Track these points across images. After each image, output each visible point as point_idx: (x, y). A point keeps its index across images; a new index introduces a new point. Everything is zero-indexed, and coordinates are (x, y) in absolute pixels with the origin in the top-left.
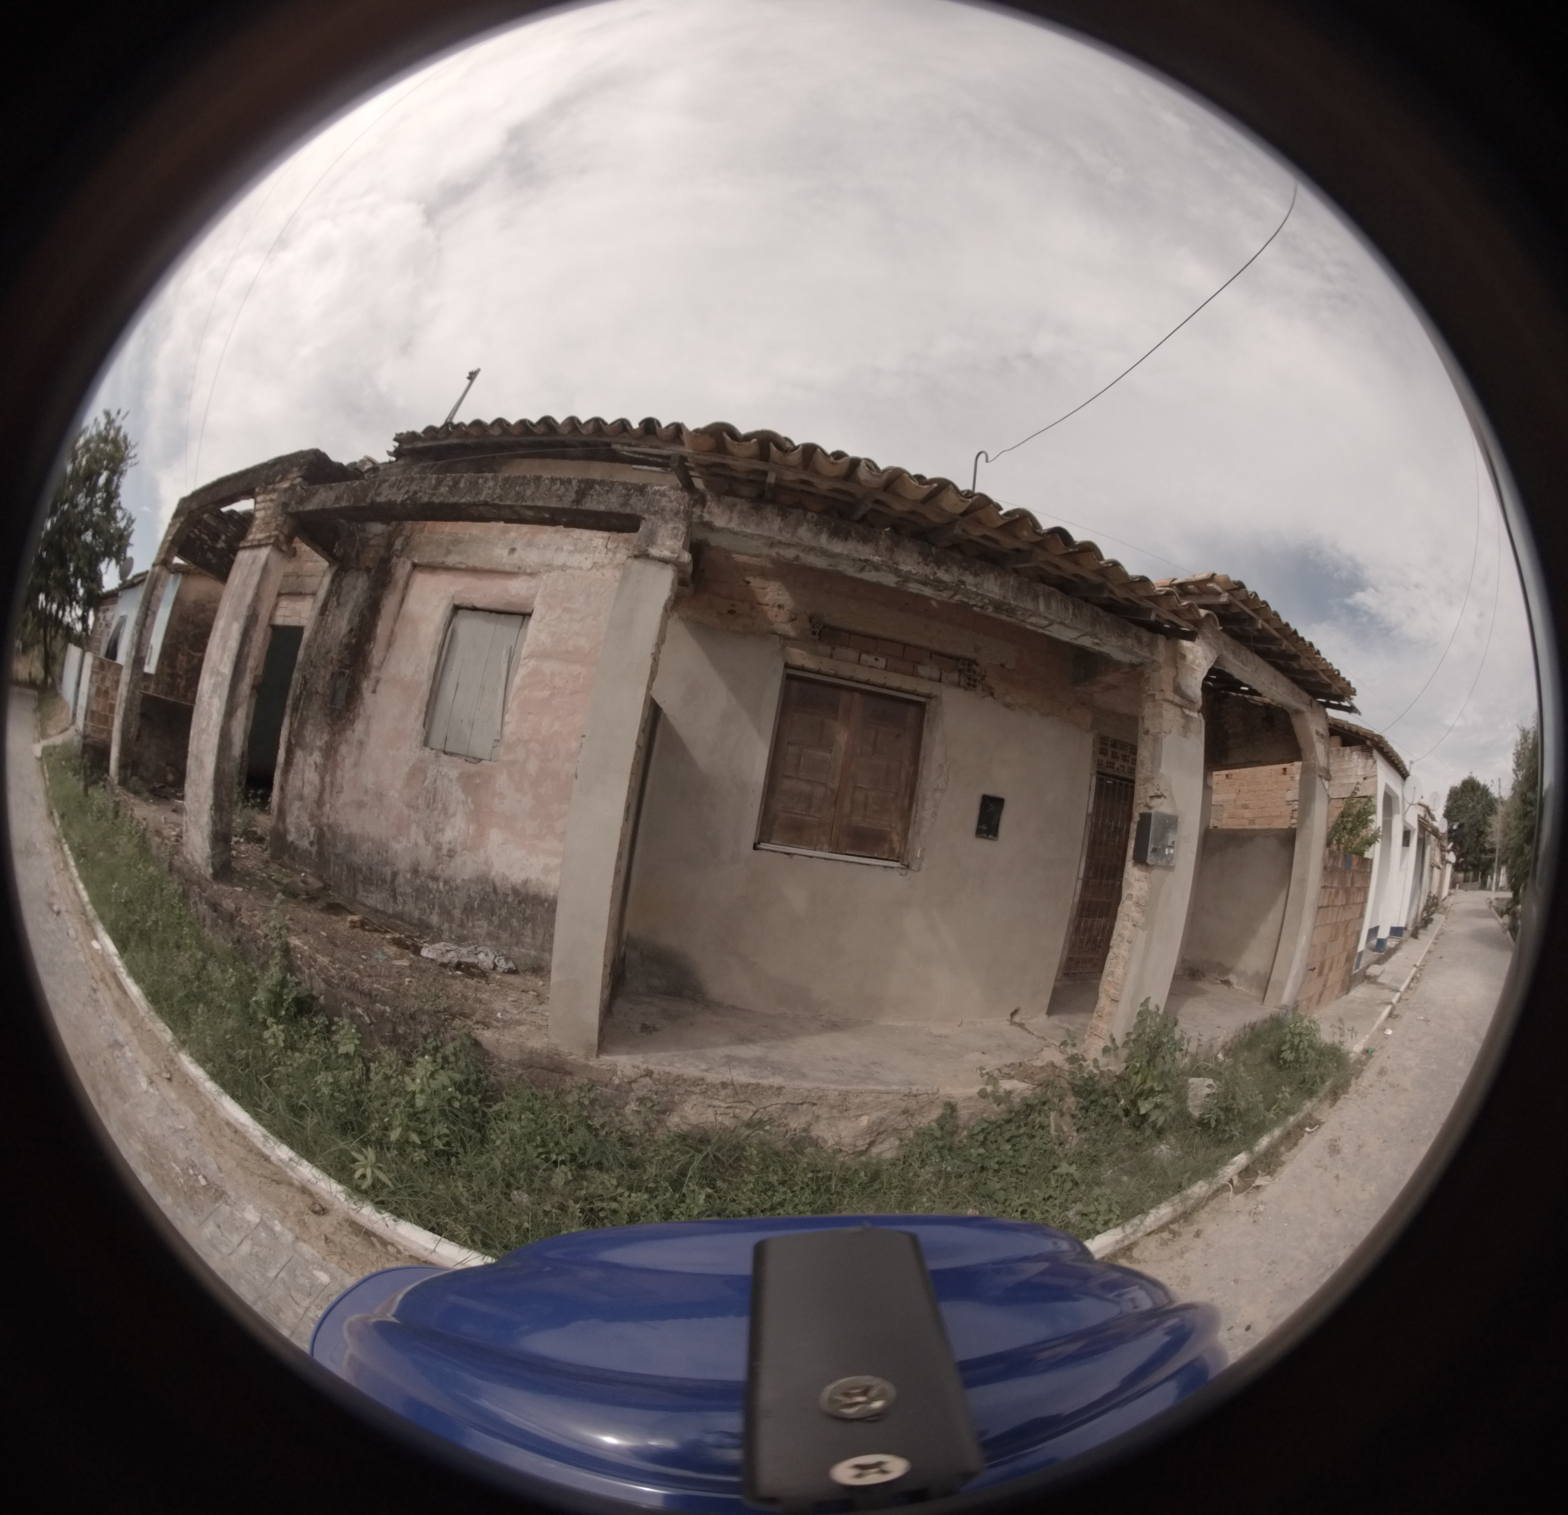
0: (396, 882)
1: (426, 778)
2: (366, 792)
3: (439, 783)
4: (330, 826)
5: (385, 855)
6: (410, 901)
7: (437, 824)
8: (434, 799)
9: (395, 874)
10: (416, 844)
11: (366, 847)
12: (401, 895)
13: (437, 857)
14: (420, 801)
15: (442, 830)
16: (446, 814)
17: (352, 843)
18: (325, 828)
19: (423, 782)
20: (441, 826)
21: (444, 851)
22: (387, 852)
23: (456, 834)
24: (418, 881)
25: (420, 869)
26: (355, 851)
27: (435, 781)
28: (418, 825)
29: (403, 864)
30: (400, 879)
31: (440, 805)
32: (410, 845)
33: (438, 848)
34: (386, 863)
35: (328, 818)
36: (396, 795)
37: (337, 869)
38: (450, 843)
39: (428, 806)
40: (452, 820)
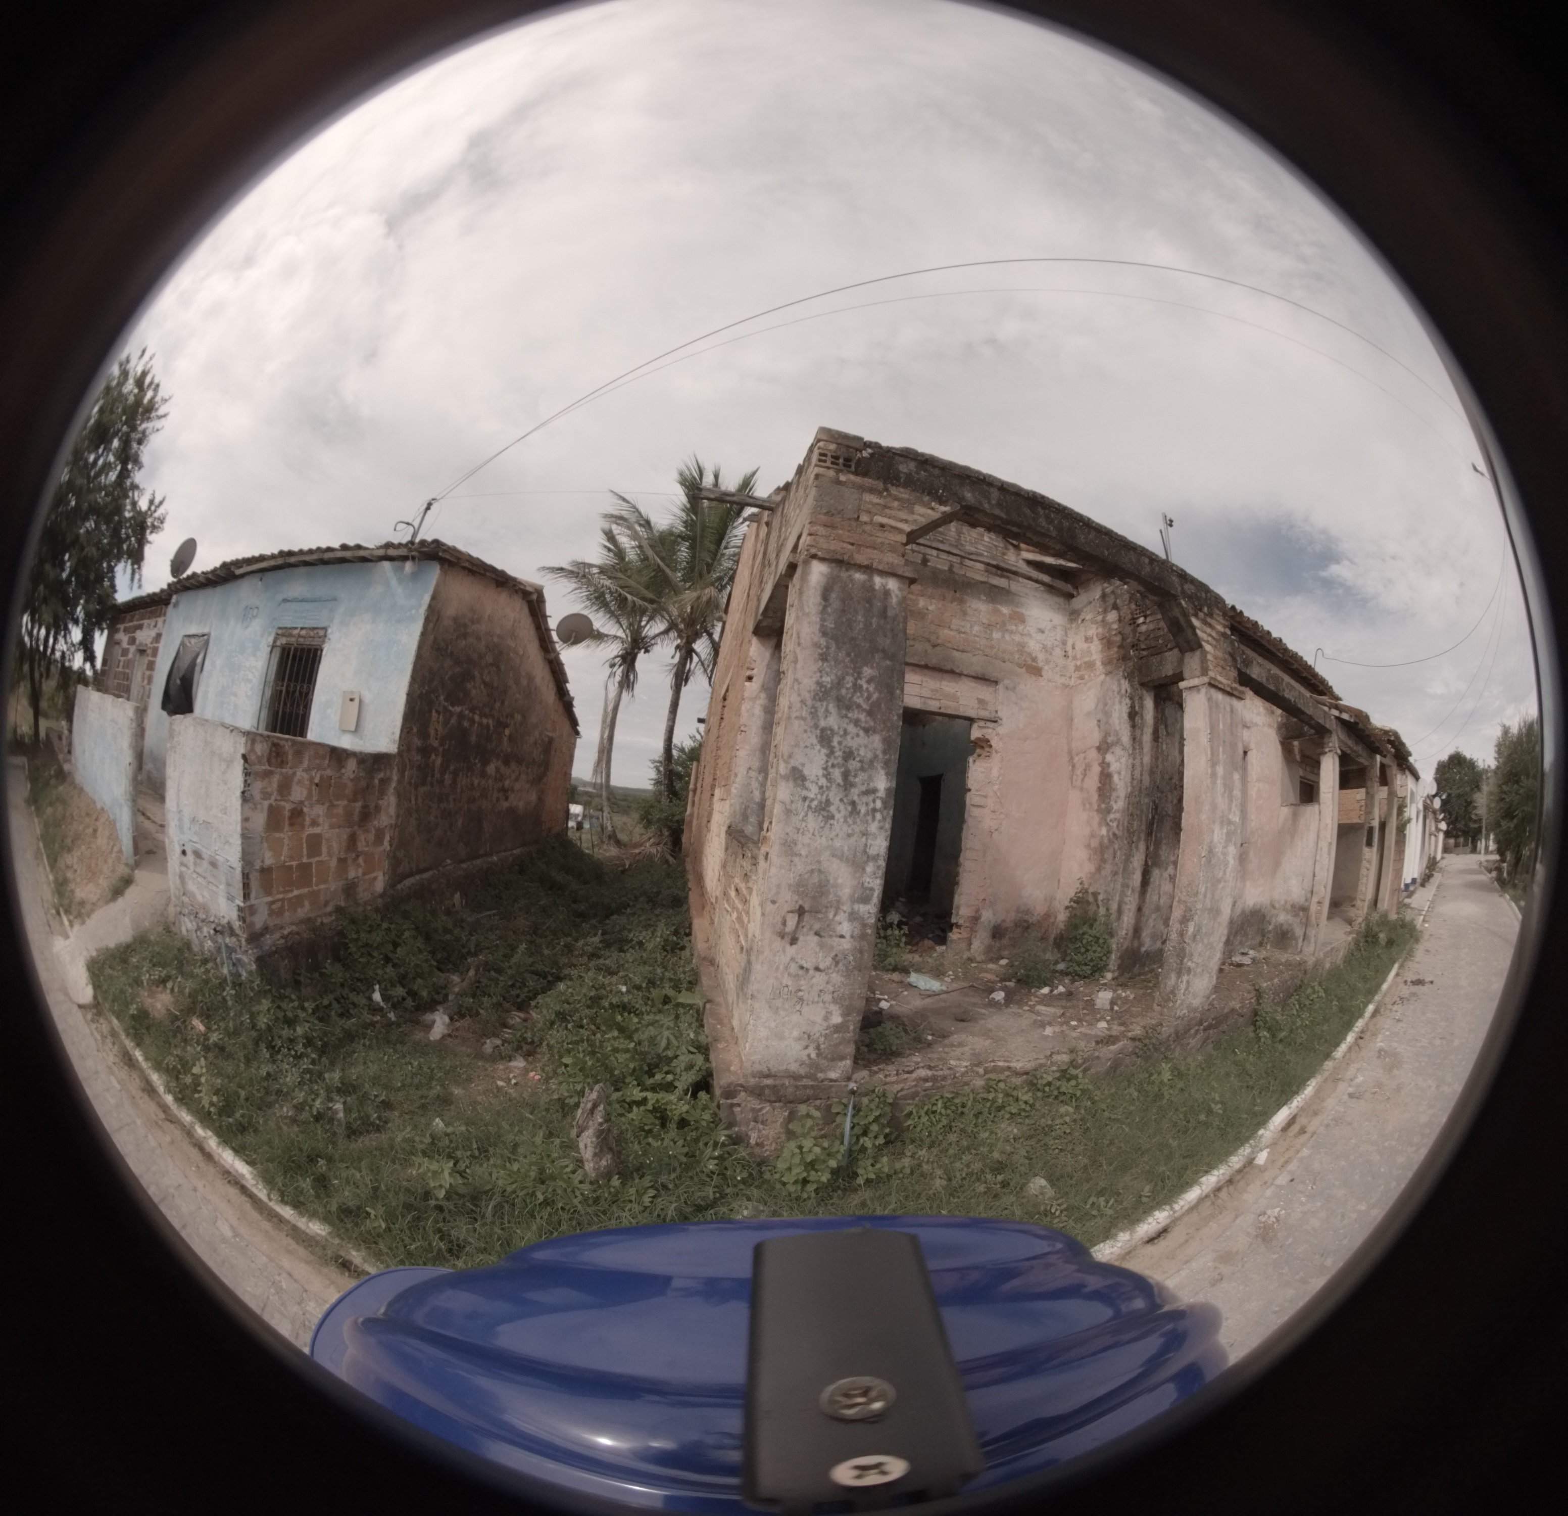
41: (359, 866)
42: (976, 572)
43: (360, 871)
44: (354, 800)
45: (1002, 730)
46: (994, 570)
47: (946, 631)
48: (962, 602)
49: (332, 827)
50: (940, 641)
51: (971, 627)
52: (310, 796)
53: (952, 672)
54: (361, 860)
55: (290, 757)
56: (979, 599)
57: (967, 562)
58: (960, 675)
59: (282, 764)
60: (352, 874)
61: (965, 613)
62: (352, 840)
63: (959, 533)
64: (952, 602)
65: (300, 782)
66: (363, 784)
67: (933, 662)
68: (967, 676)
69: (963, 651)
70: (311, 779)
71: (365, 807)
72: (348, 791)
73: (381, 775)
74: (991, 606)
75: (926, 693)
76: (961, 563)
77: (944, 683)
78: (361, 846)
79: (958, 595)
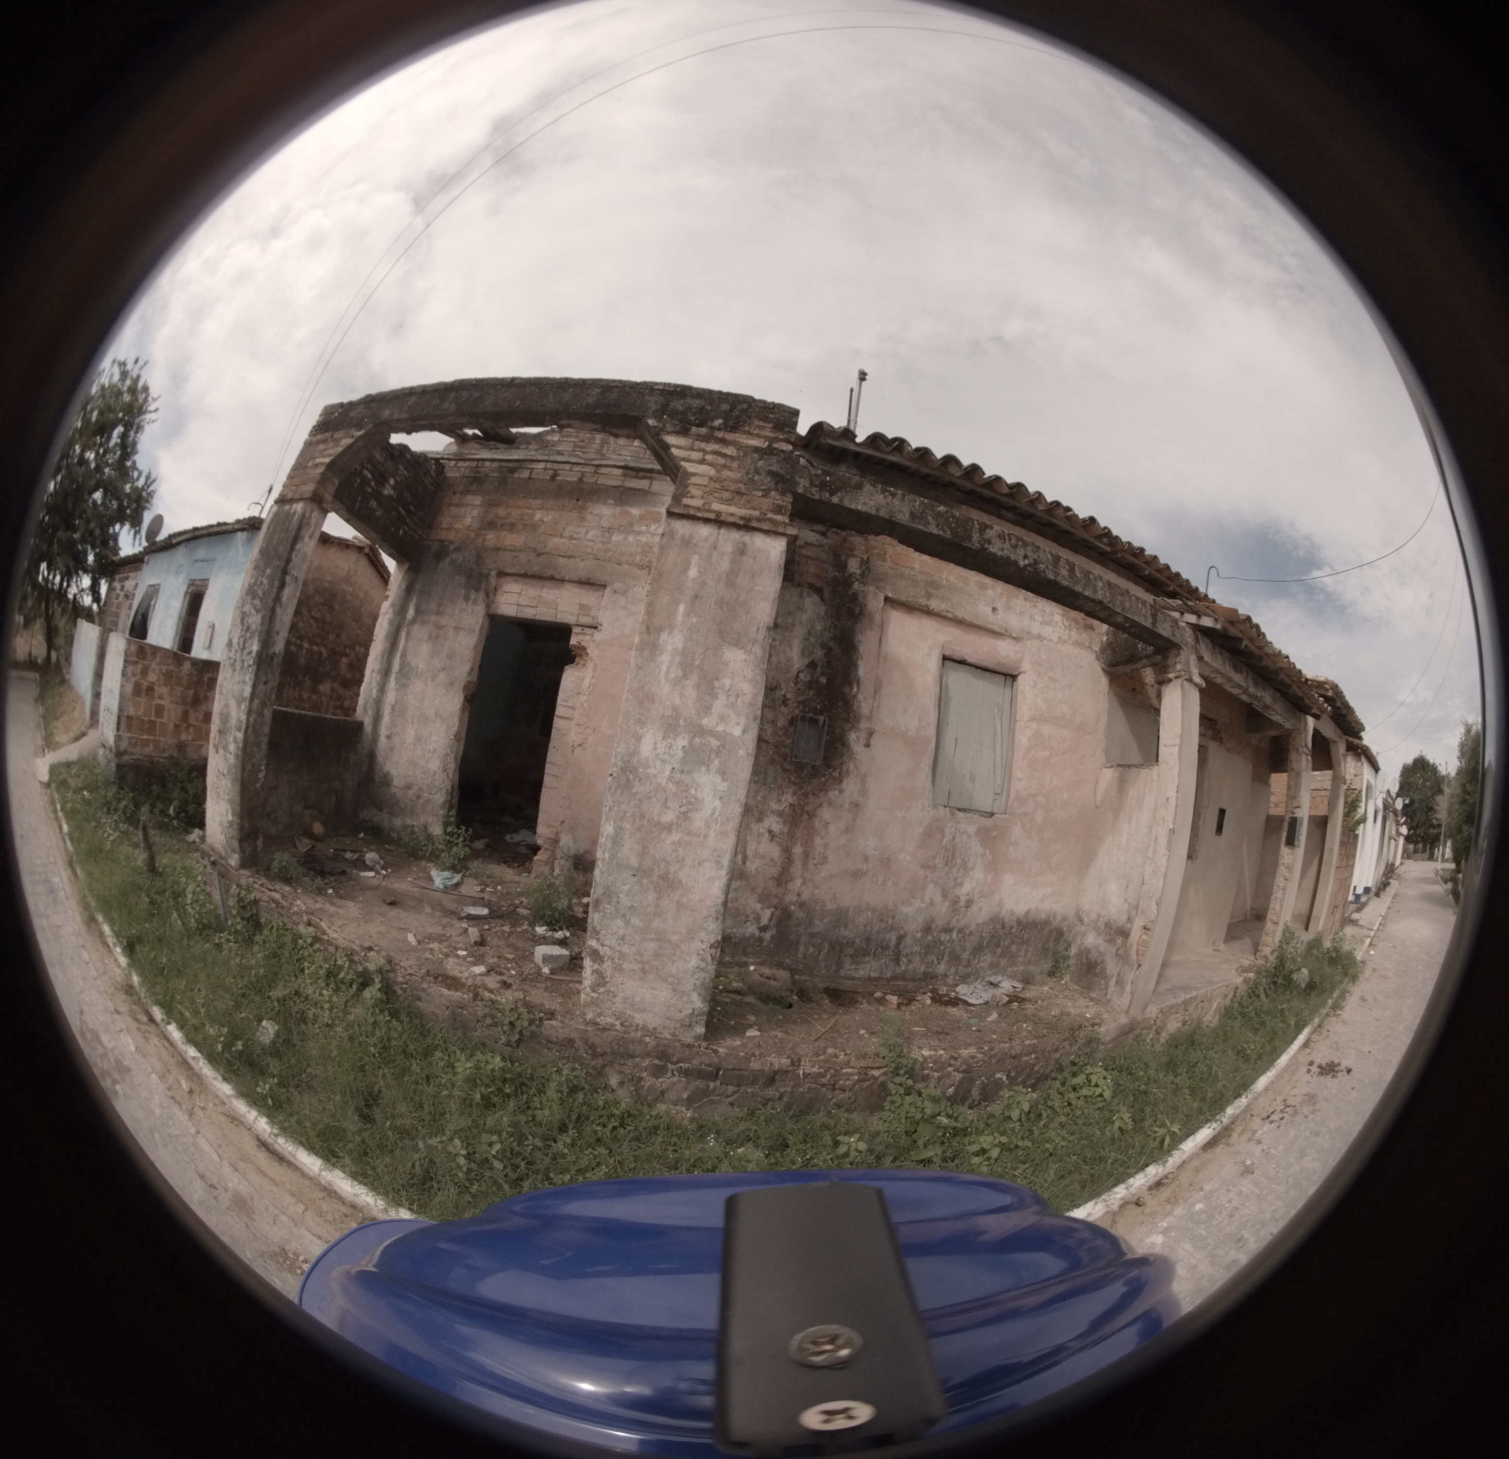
0: (902, 945)
1: (944, 836)
2: (866, 859)
3: (957, 839)
4: (802, 905)
5: (890, 921)
6: (917, 959)
7: (956, 879)
8: (953, 857)
9: (901, 938)
10: (932, 903)
11: (861, 920)
12: (907, 956)
13: (954, 910)
14: (937, 860)
15: (961, 884)
16: (965, 869)
17: (841, 917)
18: (793, 908)
19: (941, 841)
20: (959, 880)
21: (962, 903)
22: (894, 918)
23: (974, 885)
24: (930, 938)
25: (933, 926)
26: (846, 926)
27: (954, 838)
28: (936, 884)
29: (914, 926)
30: (908, 940)
31: (959, 861)
32: (923, 906)
33: (955, 902)
34: (892, 928)
35: (799, 895)
36: (909, 858)
37: (811, 950)
38: (968, 894)
39: (947, 864)
40: (971, 873)
41: (189, 733)
42: (613, 478)
43: (190, 738)
44: (188, 688)
45: (598, 636)
46: (634, 473)
47: (557, 540)
48: (582, 509)
49: (171, 702)
50: (546, 550)
51: (586, 533)
52: (159, 680)
53: (552, 578)
54: (191, 730)
55: (149, 655)
56: (606, 503)
57: (603, 470)
58: (563, 581)
59: (144, 658)
60: (184, 737)
61: (583, 519)
62: (185, 715)
63: (604, 443)
64: (570, 511)
65: (153, 671)
66: (195, 679)
67: (535, 569)
68: (569, 581)
69: (570, 557)
70: (161, 670)
71: (196, 694)
72: (185, 681)
73: (210, 675)
74: (618, 509)
75: (522, 601)
76: (596, 472)
77: (545, 590)
78: (192, 719)
79: (580, 503)
